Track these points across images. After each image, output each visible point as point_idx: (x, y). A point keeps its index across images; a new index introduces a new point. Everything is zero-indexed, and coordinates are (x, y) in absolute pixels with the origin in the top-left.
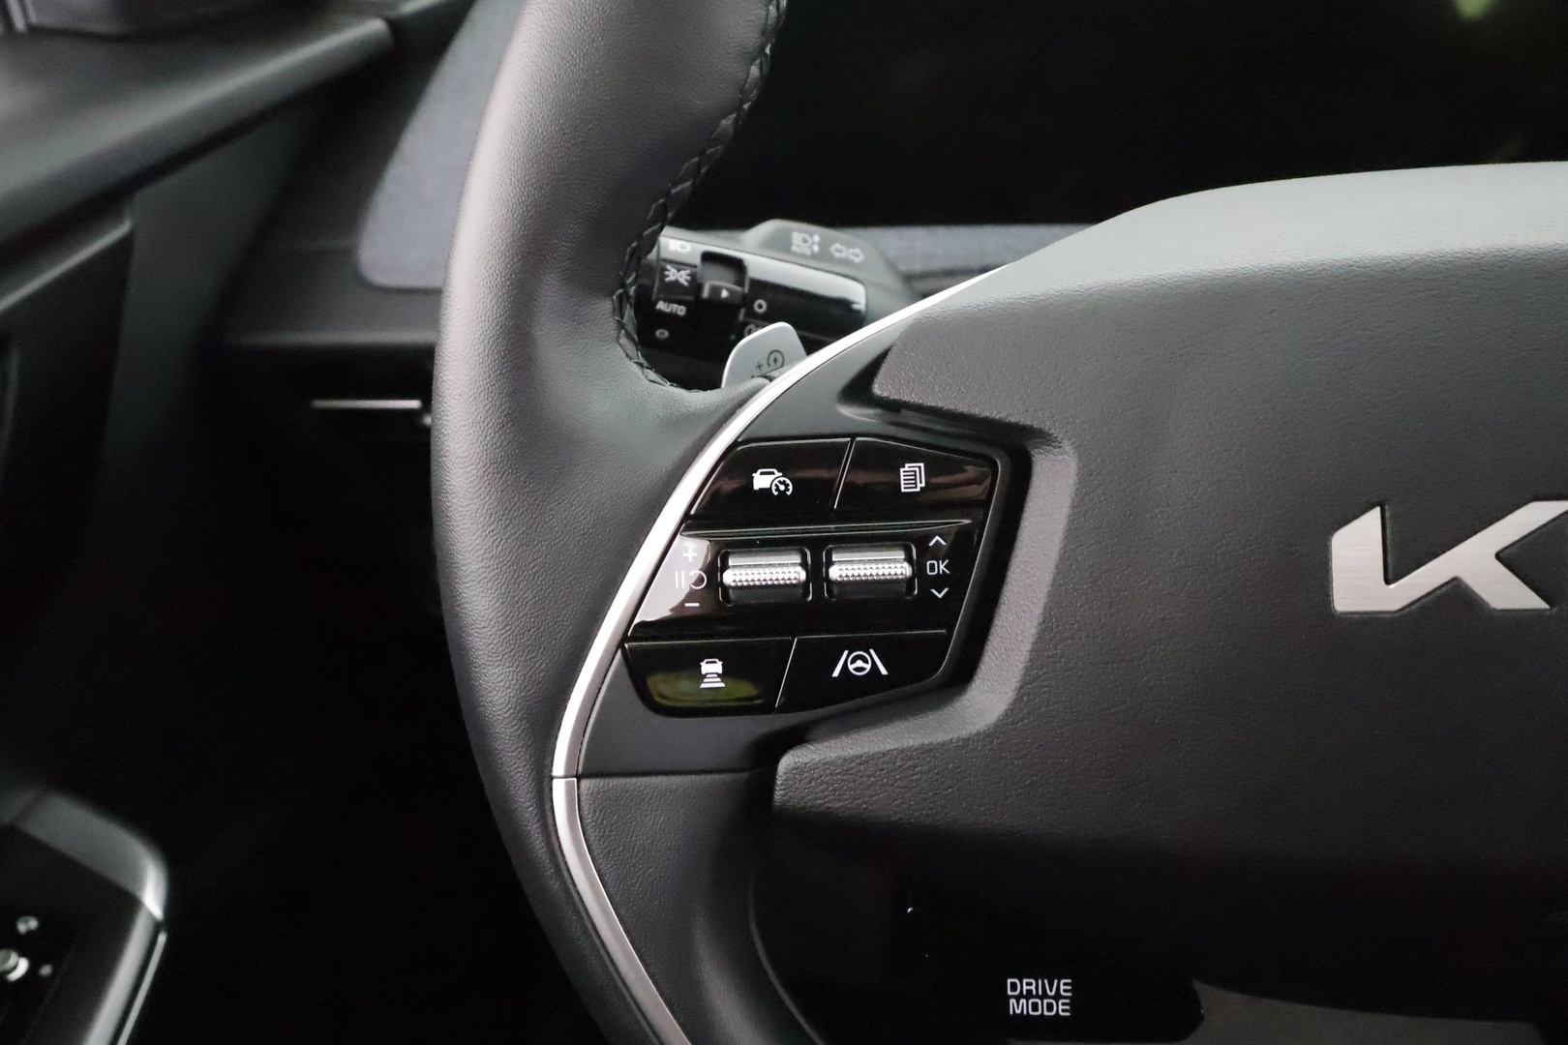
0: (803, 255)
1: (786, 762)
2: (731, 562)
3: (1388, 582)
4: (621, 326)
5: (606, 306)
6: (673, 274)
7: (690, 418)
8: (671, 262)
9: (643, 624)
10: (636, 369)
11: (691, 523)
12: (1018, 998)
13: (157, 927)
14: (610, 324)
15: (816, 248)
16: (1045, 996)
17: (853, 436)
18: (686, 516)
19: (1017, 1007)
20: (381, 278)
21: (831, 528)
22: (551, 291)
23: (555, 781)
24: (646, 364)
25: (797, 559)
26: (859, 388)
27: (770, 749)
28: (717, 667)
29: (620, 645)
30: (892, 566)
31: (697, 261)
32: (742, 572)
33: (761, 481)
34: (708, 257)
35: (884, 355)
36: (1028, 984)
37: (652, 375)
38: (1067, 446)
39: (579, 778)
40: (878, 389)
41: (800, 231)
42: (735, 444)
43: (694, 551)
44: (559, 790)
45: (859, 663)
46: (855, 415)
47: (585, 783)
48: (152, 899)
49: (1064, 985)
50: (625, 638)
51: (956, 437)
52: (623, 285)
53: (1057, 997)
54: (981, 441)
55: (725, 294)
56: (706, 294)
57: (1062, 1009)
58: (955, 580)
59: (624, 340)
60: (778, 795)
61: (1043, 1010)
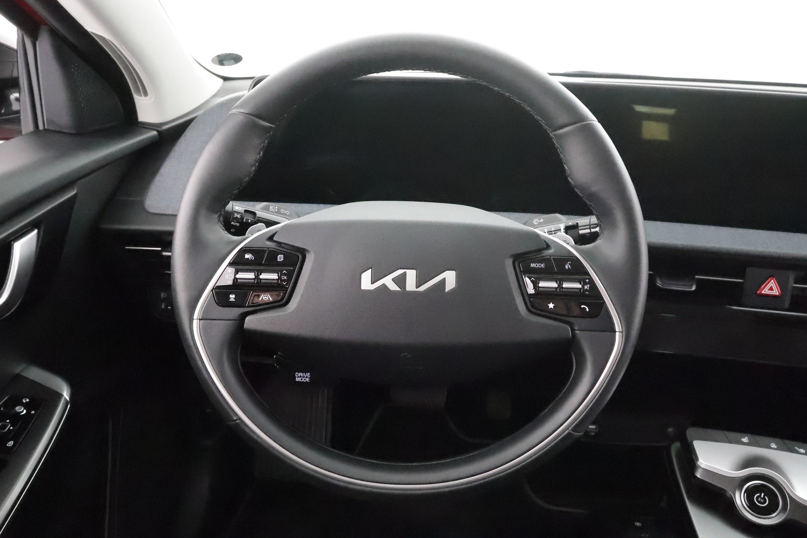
0: (272, 212)
1: (248, 319)
2: (239, 273)
3: (372, 284)
4: (219, 220)
5: (216, 216)
6: (236, 215)
7: (233, 242)
8: (236, 212)
9: (218, 286)
10: (222, 230)
11: (230, 264)
12: (298, 377)
13: (67, 403)
14: (217, 221)
15: (276, 210)
16: (304, 377)
17: (268, 248)
18: (230, 263)
19: (298, 379)
20: (152, 211)
21: (262, 268)
22: (203, 212)
23: (194, 320)
24: (224, 229)
25: (254, 274)
26: (271, 238)
27: (244, 316)
28: (234, 296)
29: (212, 290)
30: (274, 276)
31: (243, 212)
32: (240, 275)
33: (247, 256)
34: (246, 211)
35: (277, 232)
36: (300, 374)
37: (226, 232)
38: (312, 253)
39: (200, 320)
40: (275, 239)
41: (272, 205)
42: (242, 248)
43: (231, 270)
44: (195, 323)
45: (266, 297)
46: (270, 244)
47: (201, 321)
48: (66, 395)
49: (308, 374)
50: (213, 289)
51: (291, 250)
52: (221, 211)
53: (307, 377)
54: (296, 251)
55: (250, 221)
56: (244, 221)
57: (307, 380)
58: (289, 280)
59: (220, 224)
60: (245, 325)
61: (303, 380)
